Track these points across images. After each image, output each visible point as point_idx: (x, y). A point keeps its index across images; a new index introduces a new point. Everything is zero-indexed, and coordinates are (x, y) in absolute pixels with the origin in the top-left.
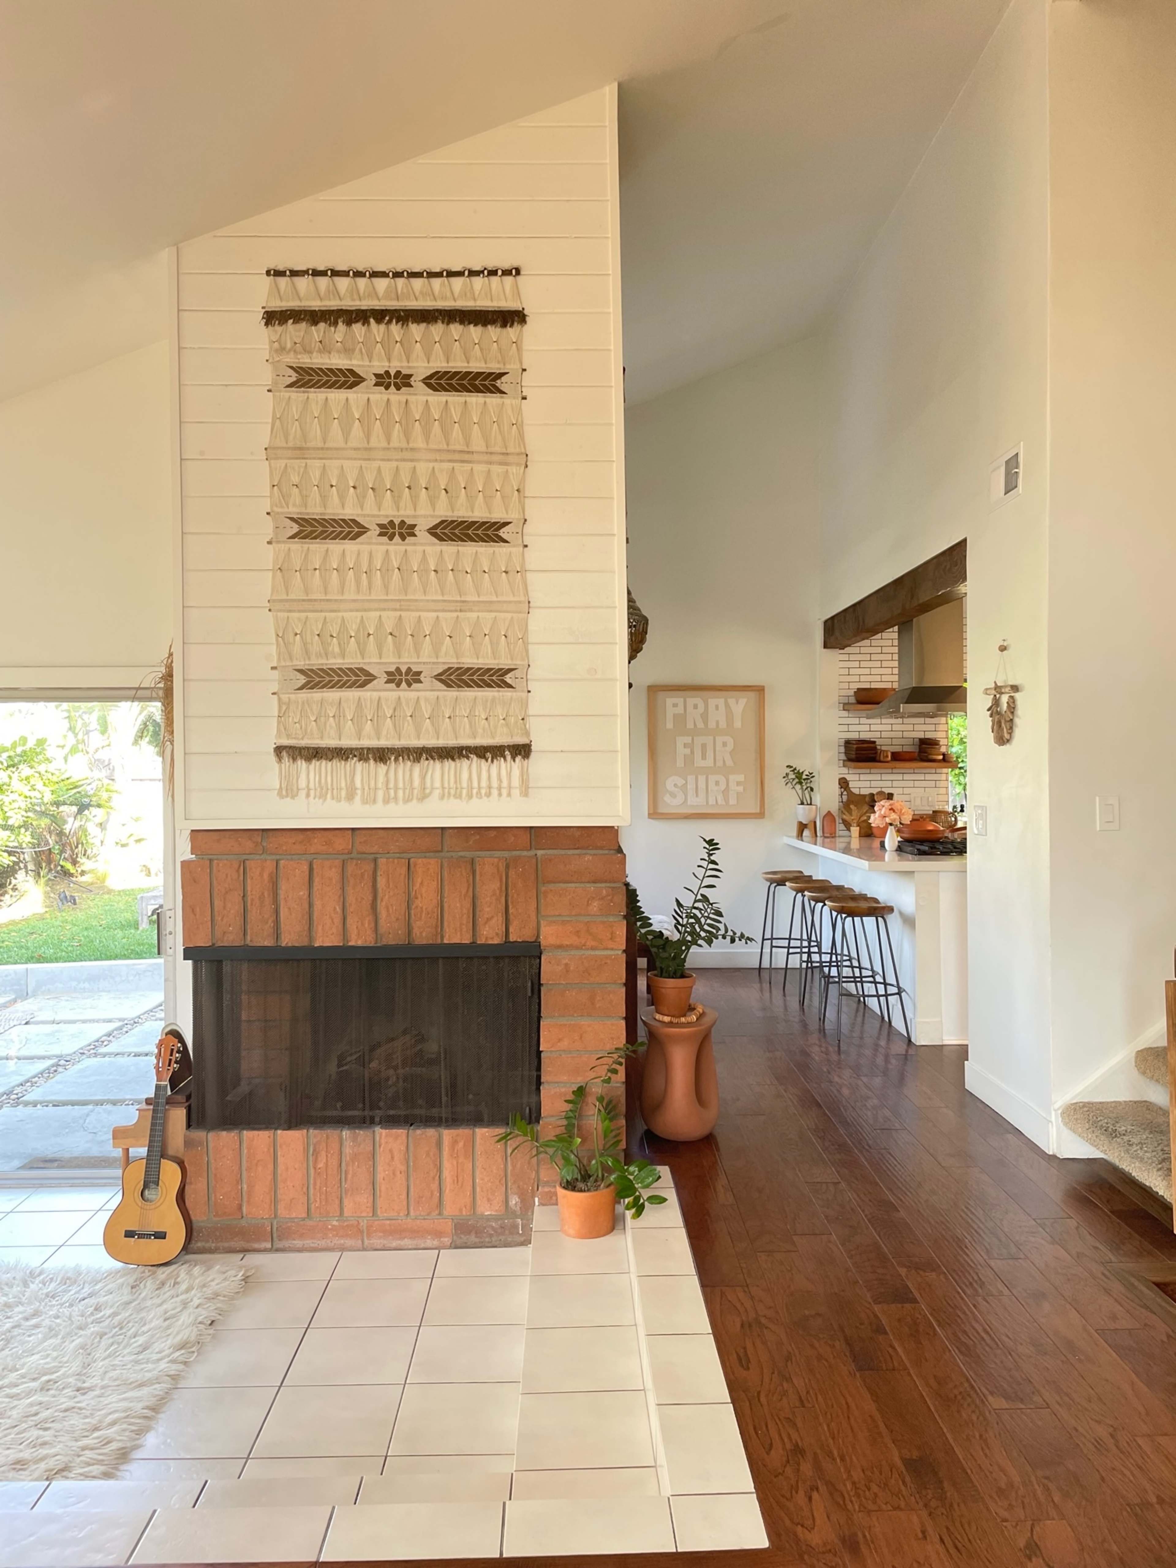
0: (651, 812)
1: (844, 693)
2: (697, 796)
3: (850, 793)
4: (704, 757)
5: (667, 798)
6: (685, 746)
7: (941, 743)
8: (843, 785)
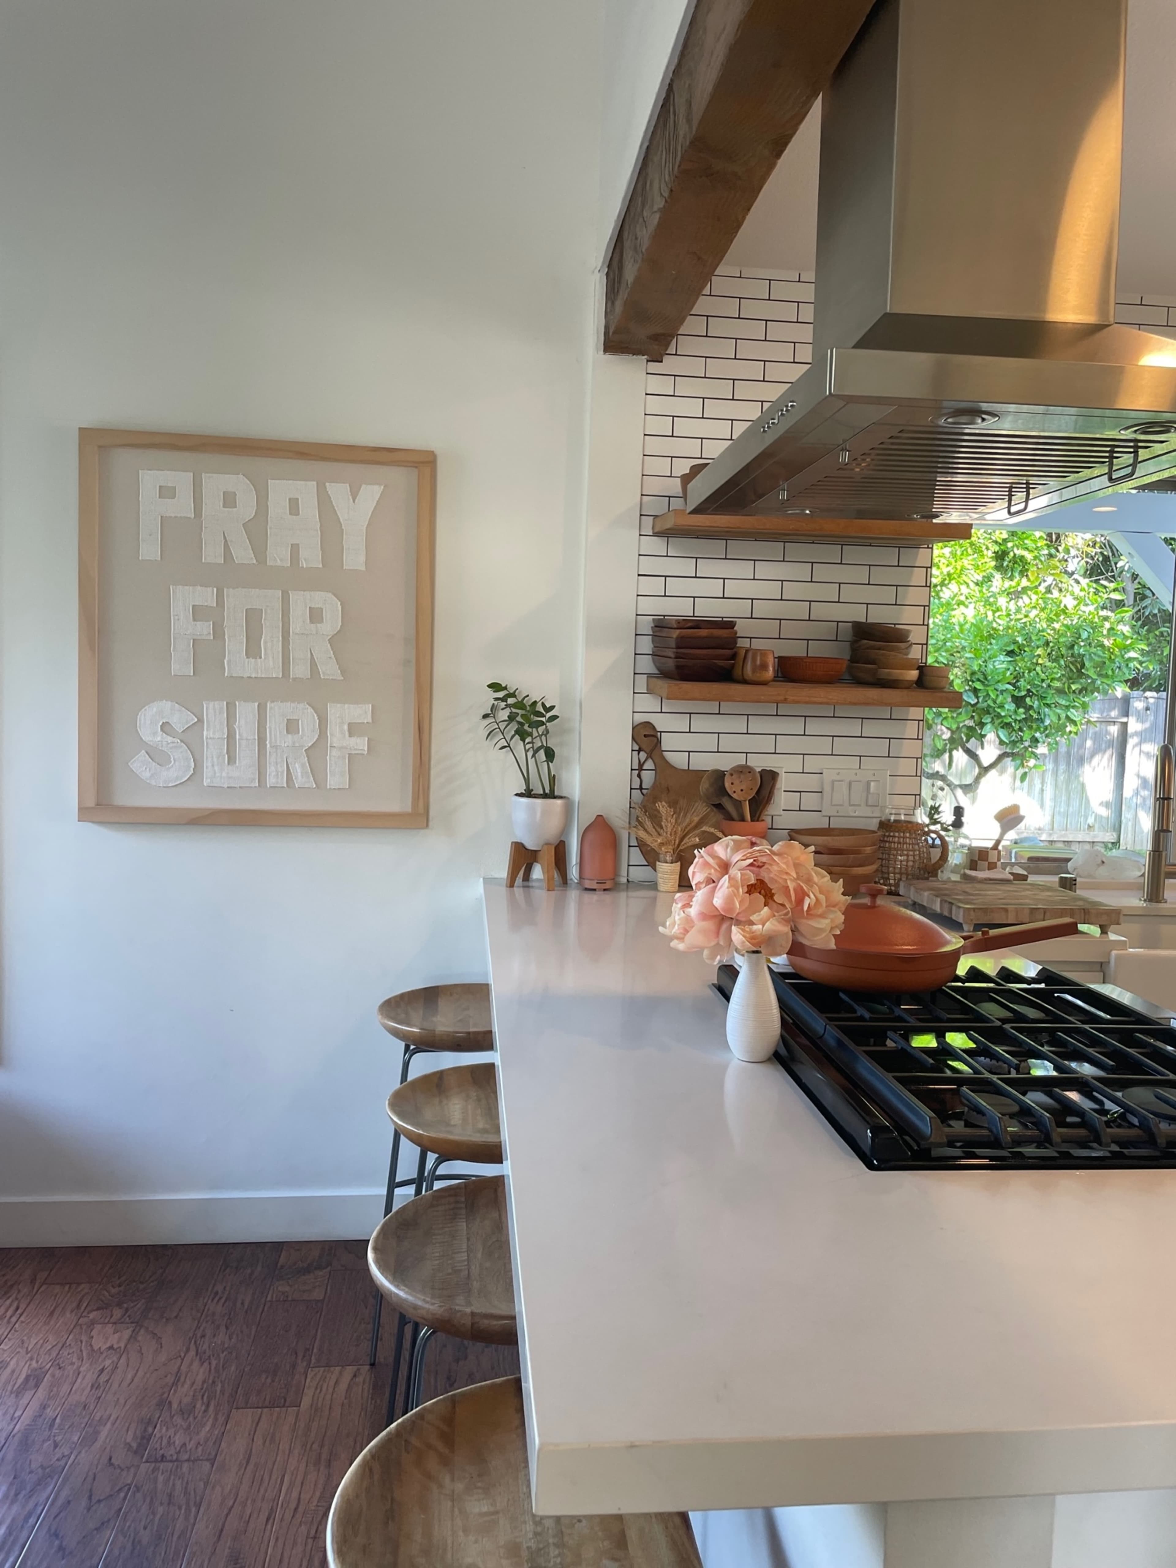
0: (91, 803)
1: (655, 486)
2: (231, 760)
3: (663, 767)
4: (253, 650)
5: (140, 765)
6: (198, 613)
7: (912, 638)
8: (645, 742)
